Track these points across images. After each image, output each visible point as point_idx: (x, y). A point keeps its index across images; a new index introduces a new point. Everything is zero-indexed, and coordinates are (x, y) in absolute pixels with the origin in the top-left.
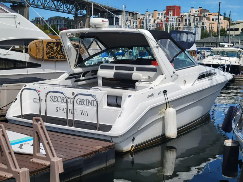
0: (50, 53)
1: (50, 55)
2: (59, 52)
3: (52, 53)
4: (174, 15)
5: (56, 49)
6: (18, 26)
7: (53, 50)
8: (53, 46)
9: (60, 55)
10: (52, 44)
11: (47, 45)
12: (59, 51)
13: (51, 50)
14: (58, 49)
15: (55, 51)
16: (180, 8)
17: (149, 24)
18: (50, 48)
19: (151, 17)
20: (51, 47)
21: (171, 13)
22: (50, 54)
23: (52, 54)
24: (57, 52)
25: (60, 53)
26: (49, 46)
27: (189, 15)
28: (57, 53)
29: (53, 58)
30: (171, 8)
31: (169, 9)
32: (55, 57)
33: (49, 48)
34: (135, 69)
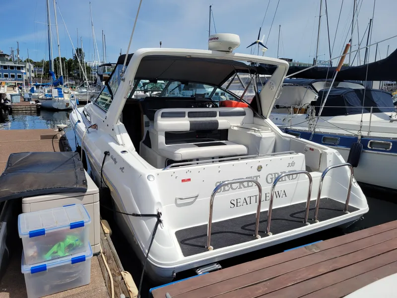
34: (218, 114)
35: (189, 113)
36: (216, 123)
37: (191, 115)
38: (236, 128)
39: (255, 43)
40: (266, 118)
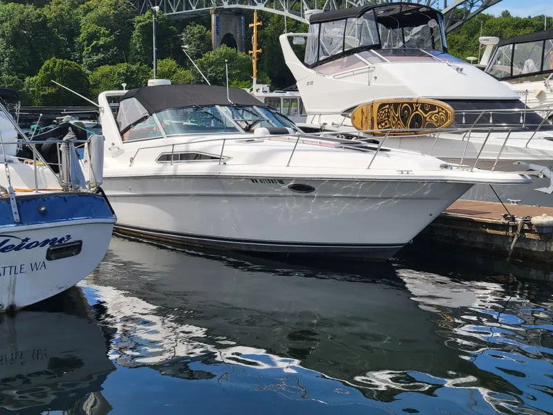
0: (382, 122)
1: (382, 127)
2: (398, 120)
3: (387, 121)
5: (392, 114)
6: (374, 83)
7: (388, 117)
8: (388, 110)
9: (399, 126)
10: (387, 106)
11: (379, 108)
12: (398, 118)
13: (385, 118)
14: (397, 115)
15: (391, 119)
18: (384, 114)
20: (385, 112)
22: (383, 124)
23: (386, 124)
24: (394, 119)
25: (399, 122)
26: (382, 110)
28: (394, 122)
33: (382, 115)
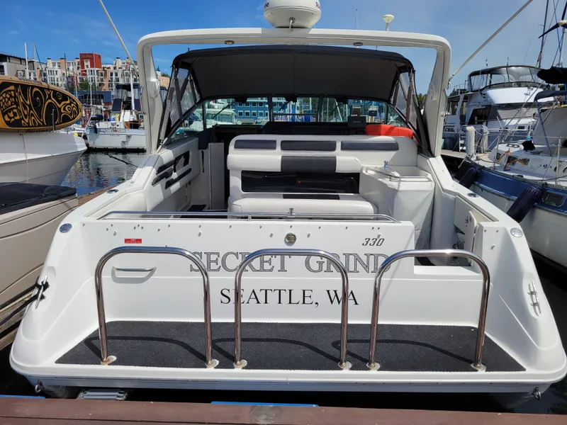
0: (9, 111)
1: (10, 118)
2: (31, 109)
3: (15, 111)
4: (92, 66)
5: (22, 101)
7: (17, 104)
8: (15, 94)
9: (33, 118)
10: (12, 88)
11: (1, 90)
12: (30, 106)
13: (12, 105)
14: (28, 103)
15: (21, 108)
16: (99, 57)
17: (56, 77)
18: (9, 99)
19: (57, 67)
20: (11, 96)
21: (87, 63)
22: (11, 115)
23: (15, 114)
24: (26, 108)
25: (31, 112)
26: (6, 93)
27: (115, 68)
28: (26, 113)
29: (17, 124)
30: (87, 56)
31: (84, 57)
32: (23, 122)
33: (7, 100)
34: (339, 145)
35: (283, 142)
36: (333, 162)
37: (286, 146)
38: (371, 173)
39: (557, 26)
40: (433, 156)
